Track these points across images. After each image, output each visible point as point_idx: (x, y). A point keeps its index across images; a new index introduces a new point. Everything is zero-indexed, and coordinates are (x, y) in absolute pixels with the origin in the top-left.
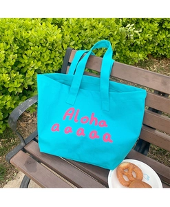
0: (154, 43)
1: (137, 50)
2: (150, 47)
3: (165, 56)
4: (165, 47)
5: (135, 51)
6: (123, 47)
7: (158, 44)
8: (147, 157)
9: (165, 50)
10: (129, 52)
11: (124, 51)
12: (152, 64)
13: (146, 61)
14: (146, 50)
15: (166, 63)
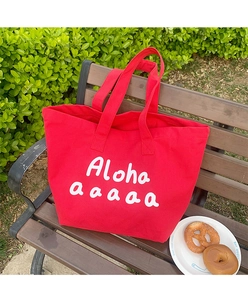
0: (201, 36)
1: (178, 48)
2: (196, 44)
3: (217, 54)
4: (217, 42)
5: (175, 50)
6: (159, 46)
7: (208, 39)
8: (203, 209)
9: (216, 47)
10: (166, 52)
12: (198, 66)
13: (190, 64)
14: (190, 47)
15: (217, 65)
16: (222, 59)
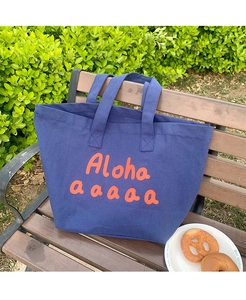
0: (194, 52)
1: (172, 64)
2: (189, 59)
3: (210, 70)
4: (210, 57)
5: (169, 66)
6: (153, 62)
7: (201, 54)
9: (209, 61)
10: (161, 67)
11: (154, 67)
12: (194, 81)
13: (185, 79)
14: (185, 63)
15: (212, 80)
16: (216, 74)
